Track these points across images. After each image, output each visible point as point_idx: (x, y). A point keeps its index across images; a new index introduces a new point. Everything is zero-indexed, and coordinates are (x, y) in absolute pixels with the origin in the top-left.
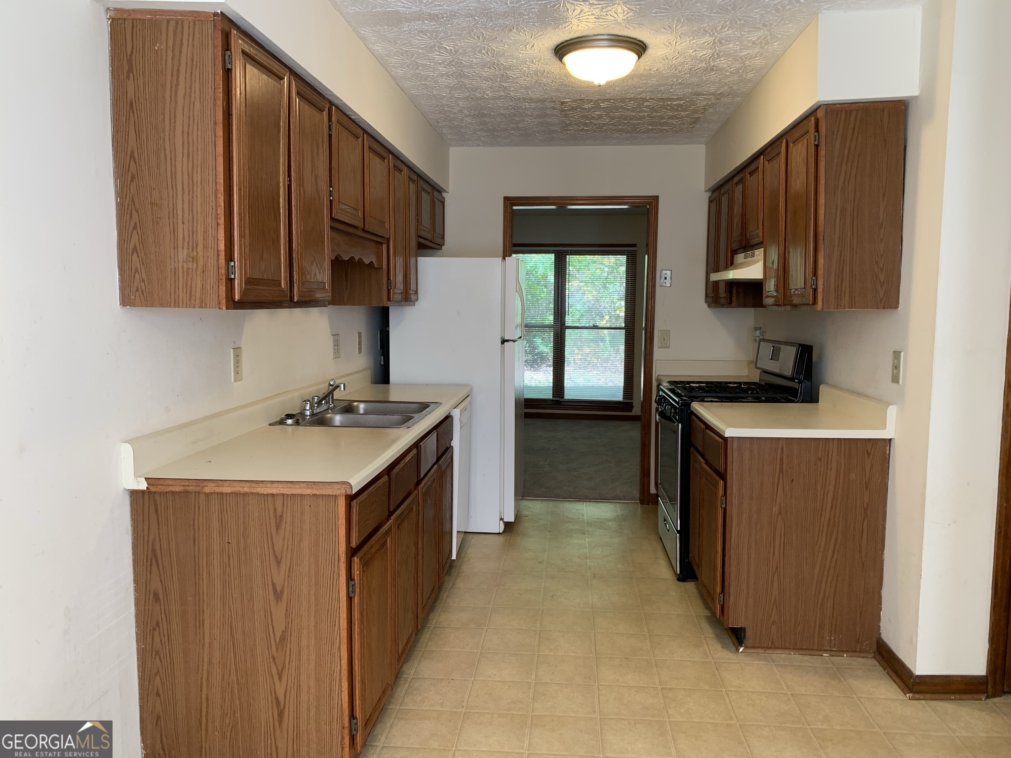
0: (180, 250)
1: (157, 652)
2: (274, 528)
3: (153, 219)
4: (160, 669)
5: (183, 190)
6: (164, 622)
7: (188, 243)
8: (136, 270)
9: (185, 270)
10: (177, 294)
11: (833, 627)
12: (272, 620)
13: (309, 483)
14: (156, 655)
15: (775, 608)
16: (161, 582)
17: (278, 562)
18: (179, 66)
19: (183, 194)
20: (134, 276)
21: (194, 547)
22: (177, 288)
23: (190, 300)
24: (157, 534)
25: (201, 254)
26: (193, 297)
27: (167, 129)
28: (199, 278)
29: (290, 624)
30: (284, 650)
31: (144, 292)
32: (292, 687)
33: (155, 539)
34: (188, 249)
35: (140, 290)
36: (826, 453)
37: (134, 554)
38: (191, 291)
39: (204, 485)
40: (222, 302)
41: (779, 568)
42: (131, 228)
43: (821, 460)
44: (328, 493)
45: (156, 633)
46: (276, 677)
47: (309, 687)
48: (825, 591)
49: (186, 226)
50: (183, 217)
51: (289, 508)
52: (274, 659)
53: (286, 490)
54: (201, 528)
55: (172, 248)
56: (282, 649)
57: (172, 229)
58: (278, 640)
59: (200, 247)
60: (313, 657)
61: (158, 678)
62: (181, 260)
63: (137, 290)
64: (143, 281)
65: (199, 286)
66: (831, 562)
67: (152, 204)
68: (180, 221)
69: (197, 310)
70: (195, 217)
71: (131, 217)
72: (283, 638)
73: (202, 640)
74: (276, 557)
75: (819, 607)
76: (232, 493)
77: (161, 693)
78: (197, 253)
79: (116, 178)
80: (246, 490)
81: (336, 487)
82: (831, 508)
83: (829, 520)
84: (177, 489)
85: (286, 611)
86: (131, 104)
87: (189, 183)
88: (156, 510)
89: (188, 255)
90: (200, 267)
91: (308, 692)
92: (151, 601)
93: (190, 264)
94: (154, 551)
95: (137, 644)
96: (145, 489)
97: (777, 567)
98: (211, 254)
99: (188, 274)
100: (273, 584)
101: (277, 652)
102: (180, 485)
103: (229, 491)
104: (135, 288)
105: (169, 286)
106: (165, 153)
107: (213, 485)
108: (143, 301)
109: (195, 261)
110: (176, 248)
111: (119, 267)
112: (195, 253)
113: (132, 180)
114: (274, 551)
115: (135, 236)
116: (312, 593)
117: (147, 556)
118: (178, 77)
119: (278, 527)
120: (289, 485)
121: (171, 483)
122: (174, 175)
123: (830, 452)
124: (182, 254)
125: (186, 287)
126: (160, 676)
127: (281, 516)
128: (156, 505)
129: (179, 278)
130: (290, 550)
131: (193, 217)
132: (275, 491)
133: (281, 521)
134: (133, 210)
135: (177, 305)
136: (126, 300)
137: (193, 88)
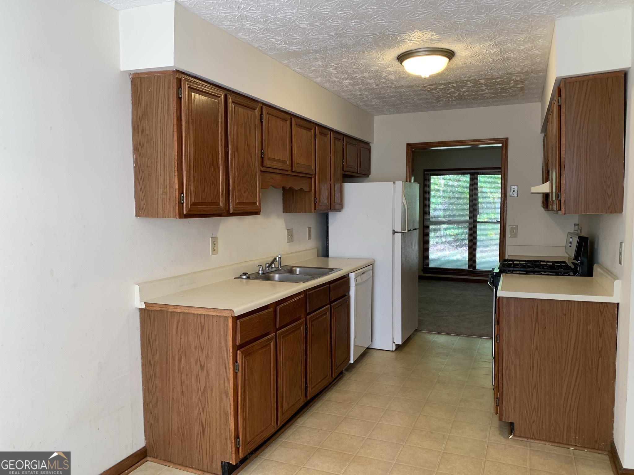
0: (160, 189)
1: (151, 392)
2: (200, 331)
3: (148, 174)
4: (152, 399)
5: (161, 159)
6: (154, 376)
7: (163, 185)
8: (142, 199)
9: (162, 199)
10: (158, 210)
11: (578, 430)
12: (199, 381)
13: (215, 309)
14: (150, 392)
15: (534, 412)
16: (152, 355)
17: (202, 350)
18: (159, 98)
19: (161, 161)
20: (141, 202)
21: (166, 339)
22: (158, 208)
23: (164, 214)
24: (150, 331)
25: (168, 190)
26: (165, 212)
27: (154, 129)
28: (168, 203)
29: (208, 383)
30: (205, 397)
31: (145, 210)
32: (209, 417)
33: (149, 334)
34: (163, 188)
35: (143, 209)
36: (569, 311)
37: (141, 341)
38: (164, 209)
39: (169, 307)
40: (177, 215)
41: (536, 386)
42: (140, 179)
43: (565, 315)
44: (223, 315)
45: (150, 381)
46: (201, 411)
47: (216, 418)
48: (571, 405)
49: (162, 177)
50: (161, 172)
51: (207, 322)
52: (200, 401)
53: (204, 312)
54: (169, 330)
55: (156, 188)
56: (204, 396)
57: (156, 178)
58: (202, 390)
59: (168, 187)
60: (218, 402)
61: (151, 405)
62: (160, 194)
63: (142, 209)
64: (145, 205)
65: (168, 207)
66: (575, 385)
67: (148, 166)
68: (159, 175)
69: (167, 219)
70: (166, 172)
71: (140, 173)
72: (204, 391)
73: (169, 387)
74: (201, 347)
75: (566, 415)
76: (181, 312)
77: (152, 413)
78: (167, 190)
79: (134, 155)
80: (187, 311)
81: (227, 312)
82: (574, 349)
83: (573, 356)
84: (157, 309)
85: (206, 376)
86: (140, 118)
87: (163, 156)
88: (150, 319)
89: (163, 192)
90: (168, 197)
91: (216, 421)
92: (148, 365)
93: (164, 196)
94: (149, 339)
95: (143, 386)
96: (144, 308)
97: (535, 385)
98: (172, 190)
99: (163, 200)
100: (200, 362)
101: (202, 397)
102: (159, 307)
103: (180, 311)
104: (141, 208)
105: (155, 207)
106: (153, 141)
107: (173, 307)
108: (145, 215)
109: (166, 194)
110: (158, 188)
111: (135, 198)
112: (166, 190)
113: (140, 155)
114: (200, 344)
115: (141, 183)
116: (218, 367)
117: (146, 342)
118: (158, 103)
119: (202, 332)
120: (206, 310)
121: (155, 305)
122: (157, 152)
123: (572, 310)
124: (161, 191)
125: (162, 207)
126: (152, 403)
127: (204, 326)
128: (150, 316)
129: (159, 203)
130: (207, 344)
131: (165, 172)
132: (199, 313)
133: (203, 328)
134: (141, 170)
135: (158, 217)
136: (138, 215)
137: (164, 108)
